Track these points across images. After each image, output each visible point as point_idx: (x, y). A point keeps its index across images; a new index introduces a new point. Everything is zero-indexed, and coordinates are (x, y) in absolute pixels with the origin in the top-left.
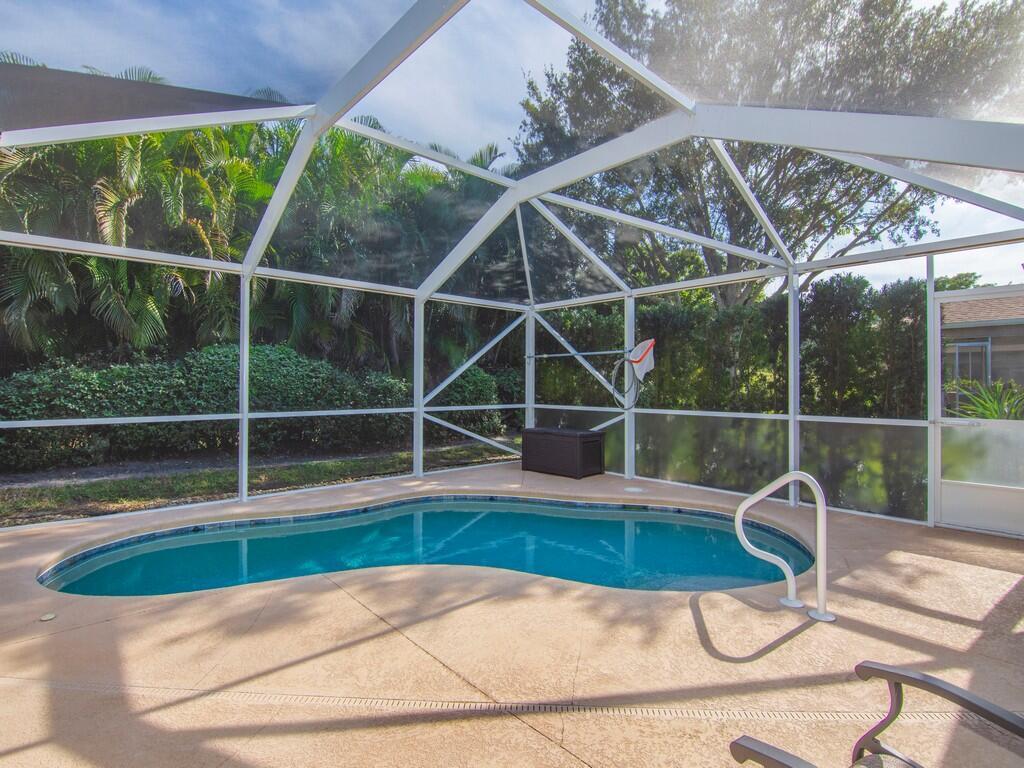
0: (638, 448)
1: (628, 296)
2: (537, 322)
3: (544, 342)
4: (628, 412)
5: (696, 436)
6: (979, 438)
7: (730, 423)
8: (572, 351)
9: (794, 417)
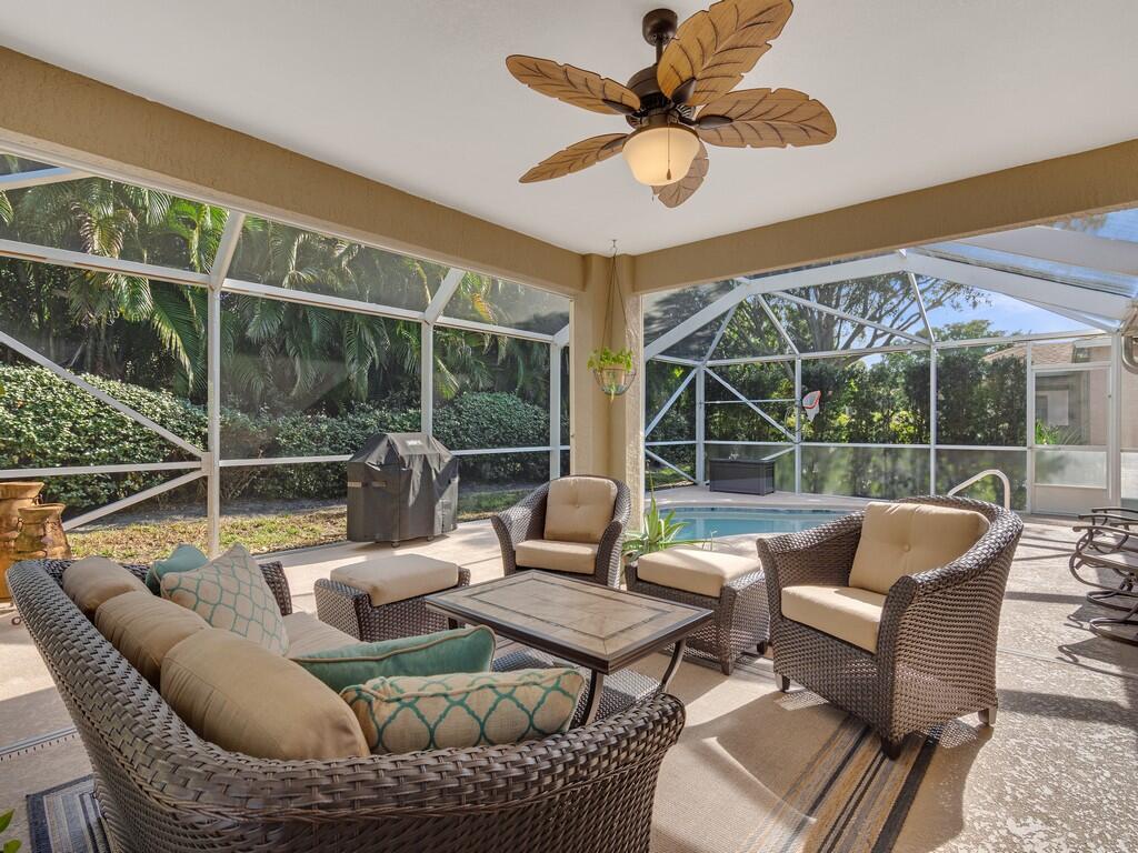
0: (805, 471)
1: (799, 358)
2: (706, 373)
3: (713, 390)
4: (796, 445)
5: (853, 462)
6: (1061, 458)
7: (882, 452)
8: (744, 399)
9: (933, 446)
